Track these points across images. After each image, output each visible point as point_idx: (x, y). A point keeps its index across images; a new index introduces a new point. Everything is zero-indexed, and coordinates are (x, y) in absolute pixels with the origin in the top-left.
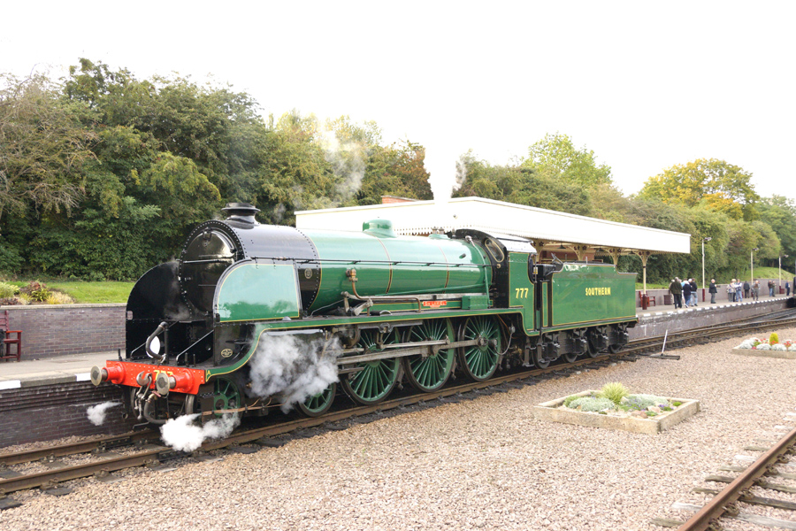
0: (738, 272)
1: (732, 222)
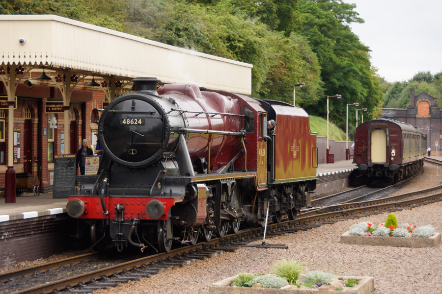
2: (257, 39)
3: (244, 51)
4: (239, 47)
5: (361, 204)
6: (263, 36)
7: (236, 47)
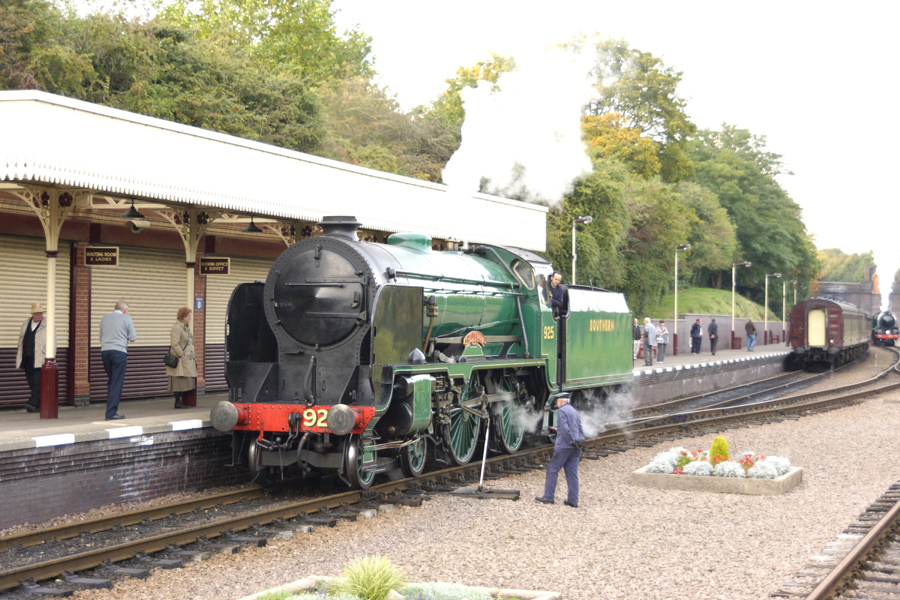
0: (647, 299)
1: (635, 182)
2: (613, 184)
3: (594, 200)
4: (586, 194)
5: (728, 411)
6: (622, 181)
7: (582, 194)
